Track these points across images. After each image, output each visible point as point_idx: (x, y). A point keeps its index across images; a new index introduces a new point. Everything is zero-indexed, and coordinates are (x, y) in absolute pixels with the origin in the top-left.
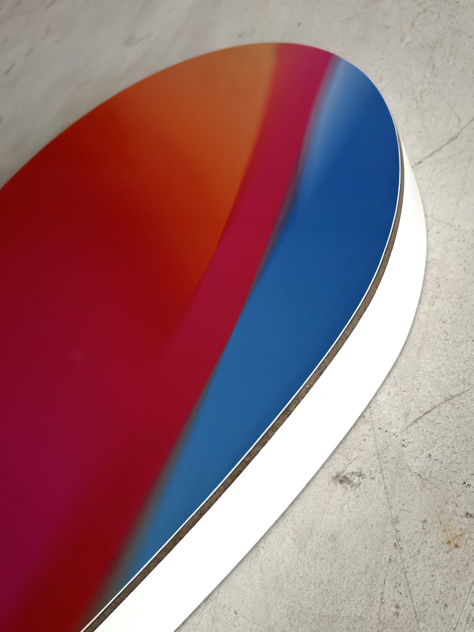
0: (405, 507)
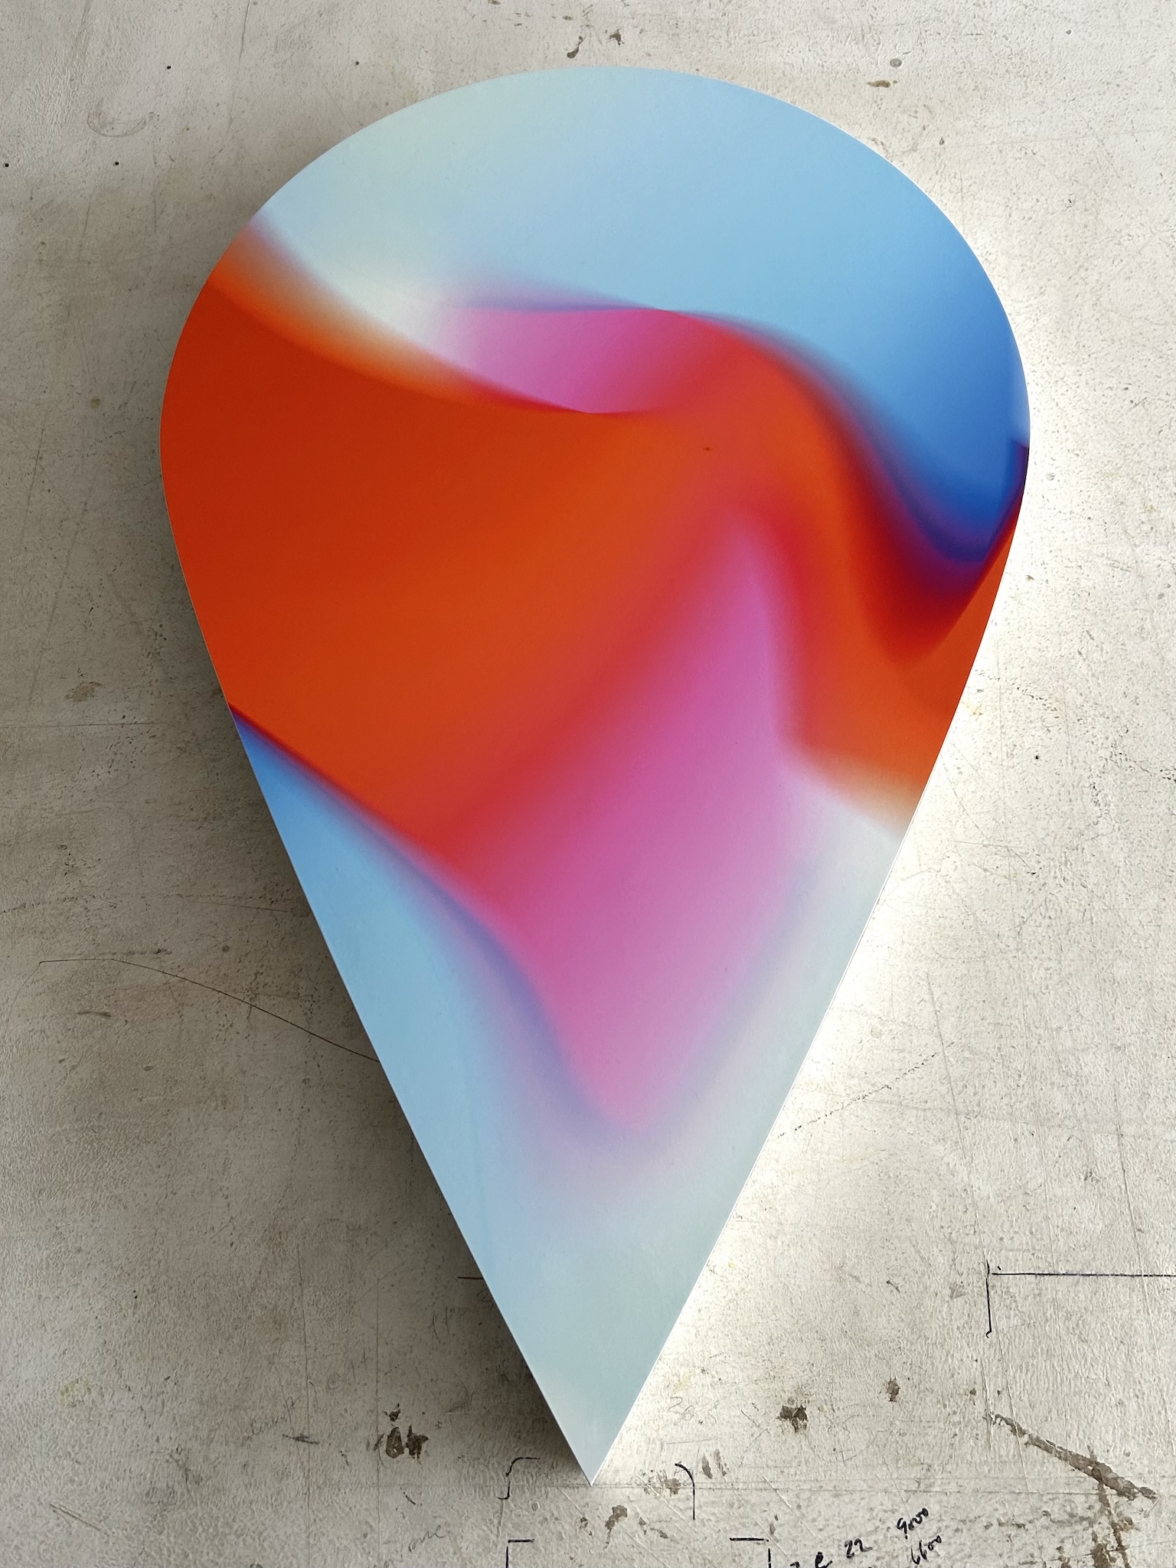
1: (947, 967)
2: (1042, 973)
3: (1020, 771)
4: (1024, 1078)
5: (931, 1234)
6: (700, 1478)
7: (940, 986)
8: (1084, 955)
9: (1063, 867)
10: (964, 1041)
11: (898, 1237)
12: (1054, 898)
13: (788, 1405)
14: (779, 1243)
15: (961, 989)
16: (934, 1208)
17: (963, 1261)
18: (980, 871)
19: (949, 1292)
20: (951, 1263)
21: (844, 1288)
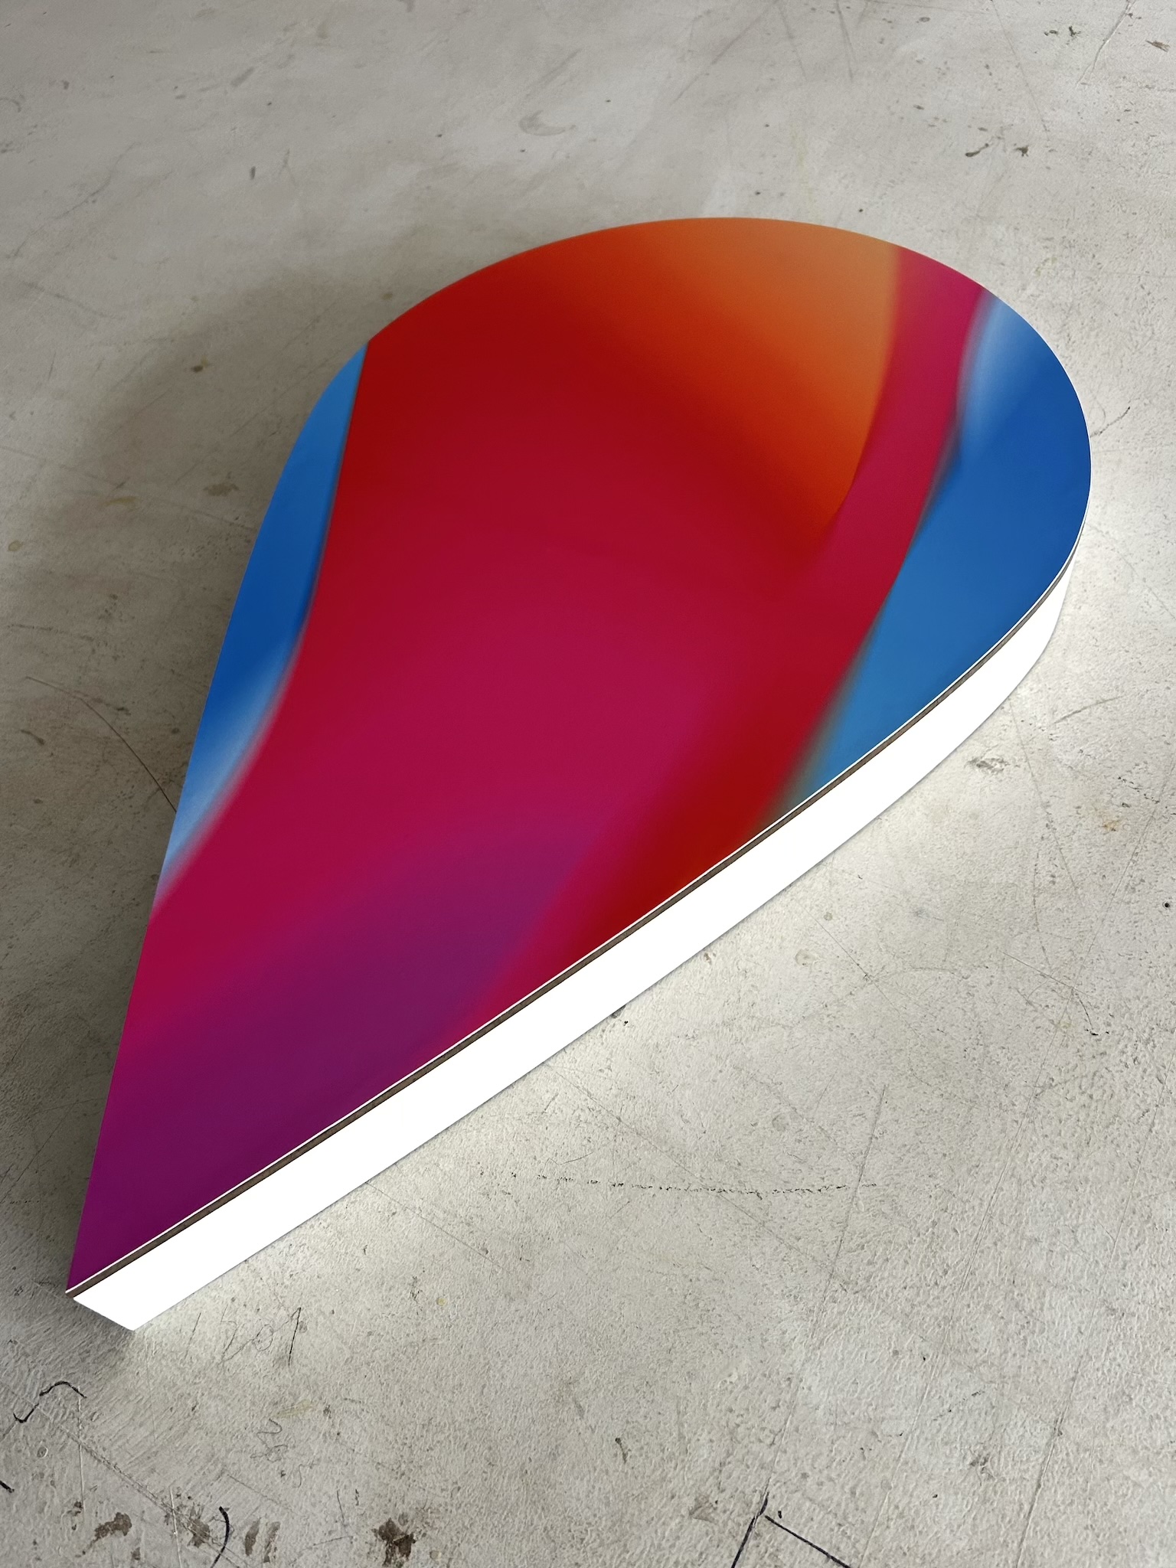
0: (1056, 794)
1: (915, 1091)
2: (1046, 1159)
3: (1134, 911)
4: (950, 1278)
5: (711, 1410)
6: (236, 1545)
7: (894, 1109)
8: (1118, 1165)
9: (1140, 1045)
10: (890, 1190)
11: (665, 1390)
12: (1108, 1076)
13: (396, 1522)
14: (513, 1308)
15: (922, 1125)
16: (734, 1378)
17: (735, 1475)
18: (1022, 1001)
19: (690, 1503)
20: (717, 1465)
21: (557, 1412)
